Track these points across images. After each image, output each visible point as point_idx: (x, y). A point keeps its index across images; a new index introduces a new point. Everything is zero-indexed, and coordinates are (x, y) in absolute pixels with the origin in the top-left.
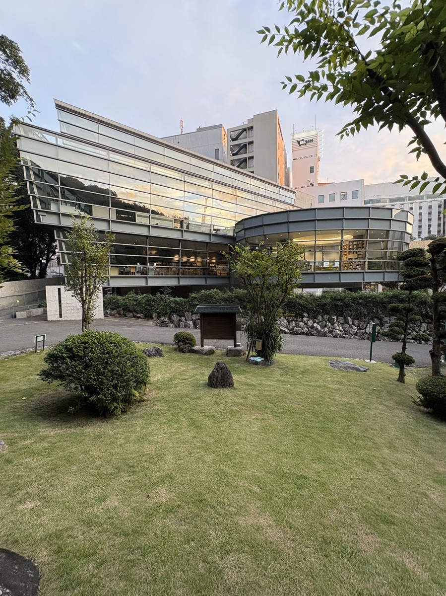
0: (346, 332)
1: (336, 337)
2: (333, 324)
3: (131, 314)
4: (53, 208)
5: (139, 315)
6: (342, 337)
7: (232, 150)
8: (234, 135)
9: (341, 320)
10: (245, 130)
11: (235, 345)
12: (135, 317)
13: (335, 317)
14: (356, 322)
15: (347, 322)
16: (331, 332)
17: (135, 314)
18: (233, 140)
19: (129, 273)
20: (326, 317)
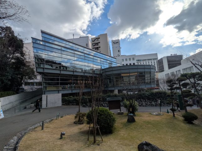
0: (146, 104)
1: (144, 106)
2: (142, 102)
3: (71, 104)
4: (42, 66)
5: (74, 104)
6: (146, 106)
7: (93, 45)
8: (93, 40)
9: (144, 100)
10: (97, 38)
11: (120, 111)
12: (73, 105)
13: (142, 100)
14: (149, 101)
15: (146, 101)
16: (142, 105)
17: (73, 104)
18: (93, 41)
19: (65, 88)
20: (139, 100)
